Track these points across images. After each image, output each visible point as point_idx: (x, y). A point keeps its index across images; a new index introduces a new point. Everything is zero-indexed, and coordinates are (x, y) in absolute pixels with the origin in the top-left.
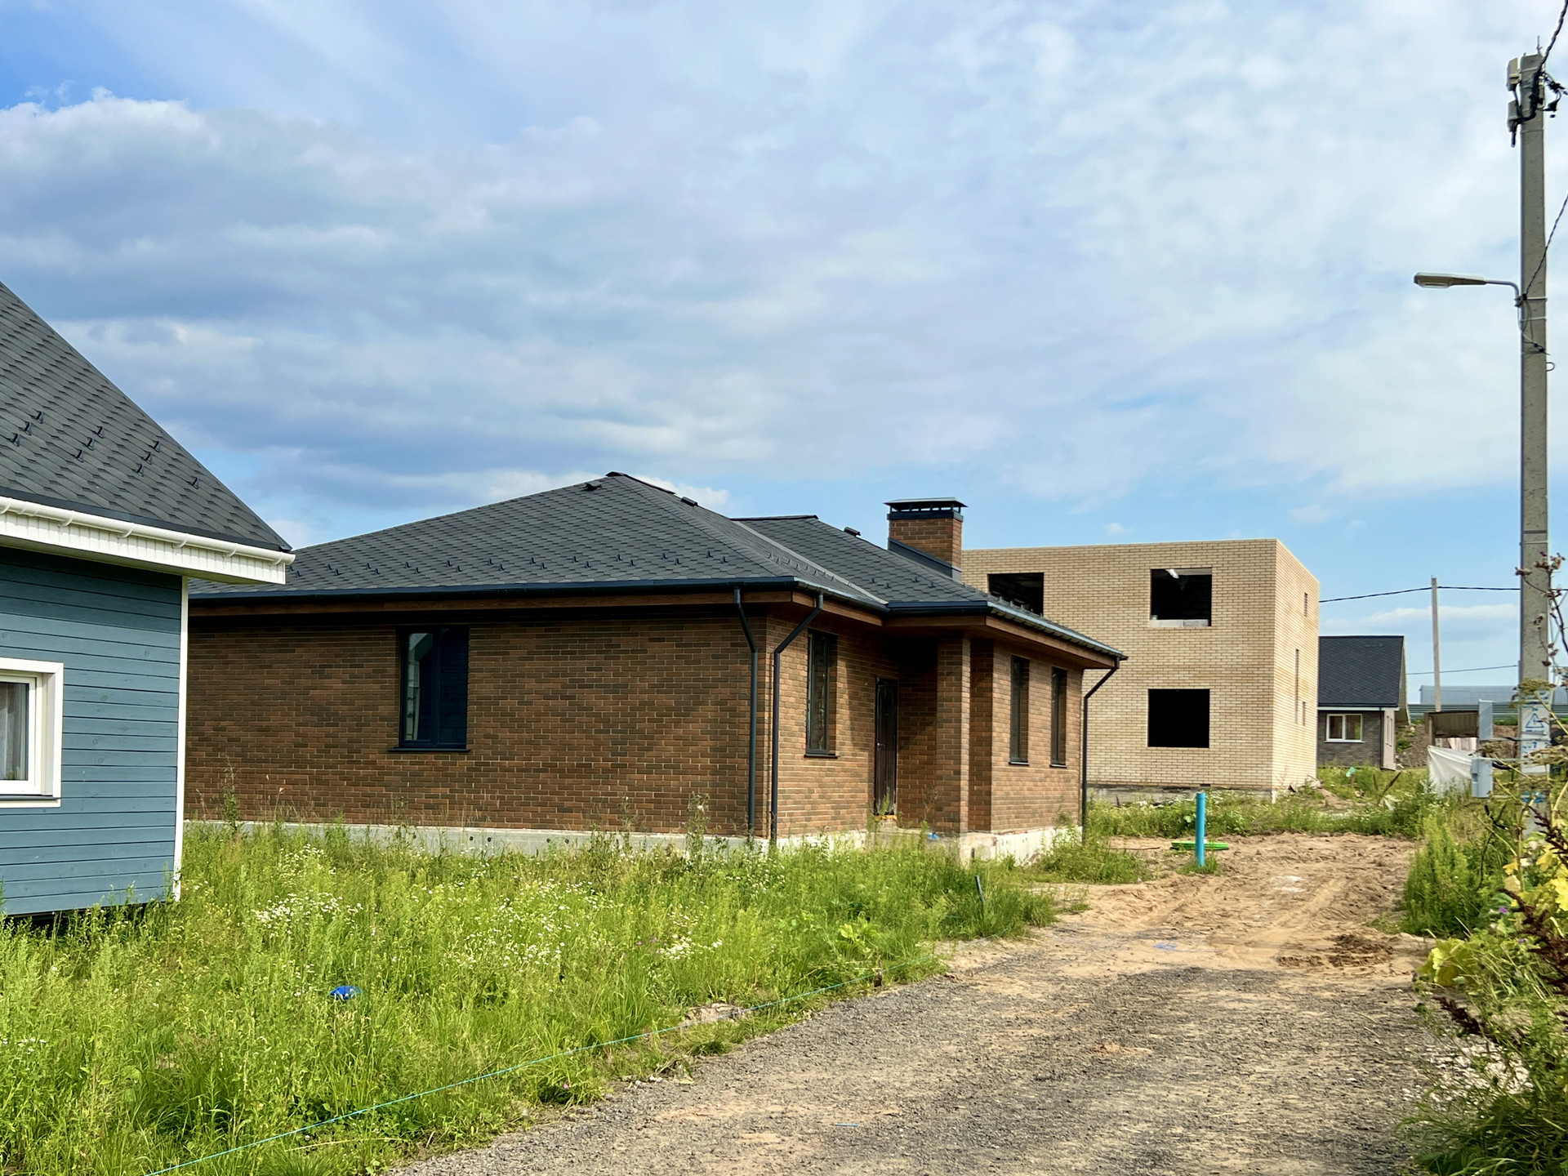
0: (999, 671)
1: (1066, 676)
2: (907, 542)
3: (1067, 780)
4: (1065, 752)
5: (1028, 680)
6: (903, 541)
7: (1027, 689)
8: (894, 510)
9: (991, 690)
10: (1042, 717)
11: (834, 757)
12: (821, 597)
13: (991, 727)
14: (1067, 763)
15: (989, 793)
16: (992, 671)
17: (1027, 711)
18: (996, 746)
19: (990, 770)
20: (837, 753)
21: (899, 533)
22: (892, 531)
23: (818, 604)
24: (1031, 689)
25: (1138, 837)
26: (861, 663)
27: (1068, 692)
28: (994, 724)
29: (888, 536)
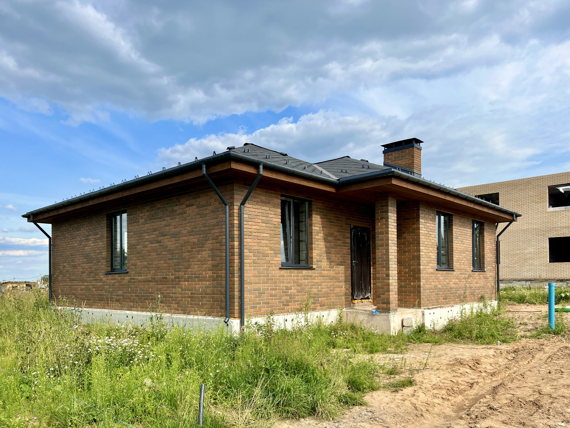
0: (424, 218)
1: (484, 225)
2: (392, 163)
3: (486, 278)
4: (484, 263)
5: (452, 225)
6: (390, 163)
7: (452, 230)
8: (386, 149)
9: (418, 229)
10: (464, 245)
11: (311, 268)
12: (261, 167)
13: (420, 249)
14: (485, 269)
15: (419, 286)
16: (419, 218)
17: (452, 242)
18: (423, 260)
19: (420, 273)
20: (314, 266)
21: (388, 159)
22: (385, 159)
23: (259, 171)
24: (454, 230)
25: (535, 304)
26: (335, 217)
27: (485, 233)
28: (421, 248)
29: (383, 161)
